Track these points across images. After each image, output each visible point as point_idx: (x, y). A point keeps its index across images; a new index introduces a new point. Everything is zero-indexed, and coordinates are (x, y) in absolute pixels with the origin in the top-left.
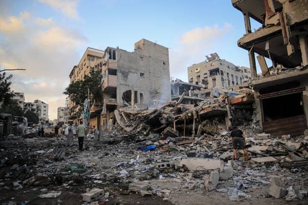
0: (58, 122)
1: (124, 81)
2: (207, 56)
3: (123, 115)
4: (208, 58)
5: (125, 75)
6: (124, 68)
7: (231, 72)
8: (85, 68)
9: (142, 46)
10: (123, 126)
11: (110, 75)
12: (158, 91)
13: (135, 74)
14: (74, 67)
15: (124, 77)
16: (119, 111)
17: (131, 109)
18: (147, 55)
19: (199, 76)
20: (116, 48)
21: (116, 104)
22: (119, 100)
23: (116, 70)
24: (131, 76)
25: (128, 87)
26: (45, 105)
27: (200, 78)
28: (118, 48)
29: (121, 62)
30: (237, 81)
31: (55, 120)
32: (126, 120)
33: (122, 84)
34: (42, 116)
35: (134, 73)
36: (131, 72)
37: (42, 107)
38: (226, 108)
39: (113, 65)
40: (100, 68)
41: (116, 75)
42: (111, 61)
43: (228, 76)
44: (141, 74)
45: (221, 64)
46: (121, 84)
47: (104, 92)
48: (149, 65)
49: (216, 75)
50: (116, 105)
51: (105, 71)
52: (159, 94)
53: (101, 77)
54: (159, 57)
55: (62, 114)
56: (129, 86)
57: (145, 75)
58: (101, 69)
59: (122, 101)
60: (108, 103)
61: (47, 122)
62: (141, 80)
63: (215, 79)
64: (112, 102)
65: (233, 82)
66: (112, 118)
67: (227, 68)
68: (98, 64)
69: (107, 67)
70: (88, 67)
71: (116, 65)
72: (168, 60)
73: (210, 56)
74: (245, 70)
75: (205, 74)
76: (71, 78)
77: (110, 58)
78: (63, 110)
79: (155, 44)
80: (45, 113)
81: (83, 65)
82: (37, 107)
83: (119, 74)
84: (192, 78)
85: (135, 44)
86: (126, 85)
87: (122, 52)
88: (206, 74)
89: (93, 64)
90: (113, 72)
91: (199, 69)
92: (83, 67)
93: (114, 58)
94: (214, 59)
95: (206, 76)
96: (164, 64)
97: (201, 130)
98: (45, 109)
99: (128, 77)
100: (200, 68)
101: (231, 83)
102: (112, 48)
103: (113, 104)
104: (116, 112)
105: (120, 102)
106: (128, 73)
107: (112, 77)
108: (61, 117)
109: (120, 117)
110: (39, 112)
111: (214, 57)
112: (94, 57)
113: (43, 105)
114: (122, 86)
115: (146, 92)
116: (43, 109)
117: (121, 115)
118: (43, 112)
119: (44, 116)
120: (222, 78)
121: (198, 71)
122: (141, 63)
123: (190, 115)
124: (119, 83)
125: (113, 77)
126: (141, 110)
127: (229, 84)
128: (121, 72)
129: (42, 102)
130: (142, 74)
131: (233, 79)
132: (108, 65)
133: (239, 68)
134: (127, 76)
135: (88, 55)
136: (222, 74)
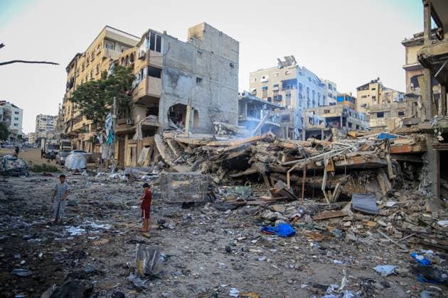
0: (36, 138)
1: (171, 89)
2: (279, 60)
3: (169, 143)
4: (280, 62)
5: (174, 79)
6: (174, 67)
7: (313, 87)
8: (98, 59)
9: (201, 35)
10: (170, 163)
11: (150, 77)
12: (220, 109)
13: (189, 79)
14: (77, 56)
15: (173, 82)
16: (162, 137)
17: (182, 135)
18: (208, 49)
19: (267, 88)
20: (162, 33)
21: (157, 125)
22: (163, 119)
23: (161, 70)
24: (182, 80)
25: (177, 98)
26: (17, 111)
27: (268, 91)
28: (165, 32)
29: (169, 56)
30: (319, 100)
31: (32, 134)
32: (175, 152)
33: (169, 94)
34: (12, 127)
35: (187, 76)
36: (183, 75)
37: (13, 113)
38: (386, 159)
39: (157, 60)
40: (130, 63)
41: (159, 77)
42: (154, 53)
43: (308, 92)
44: (197, 78)
45: (300, 73)
46: (166, 94)
47: (136, 103)
48: (210, 65)
49: (292, 88)
50: (157, 127)
51: (142, 70)
52: (221, 113)
53: (134, 78)
54: (225, 55)
55: (43, 124)
56: (178, 96)
57: (204, 82)
58: (133, 65)
59: (166, 121)
60: (145, 123)
61: (20, 137)
62: (197, 88)
63: (290, 95)
64: (151, 121)
65: (314, 103)
66: (147, 147)
67: (307, 80)
68: (127, 56)
69: (145, 63)
70: (104, 58)
71: (161, 61)
72: (238, 61)
73: (283, 60)
74: (330, 85)
75: (275, 86)
76: (68, 71)
77: (152, 48)
78: (45, 120)
79: (221, 34)
80: (16, 122)
81: (96, 53)
82: (4, 113)
83: (165, 76)
84: (255, 90)
85: (190, 29)
86: (175, 95)
87: (170, 40)
88: (277, 86)
89: (117, 54)
90: (155, 72)
91: (267, 77)
92: (96, 57)
93: (159, 50)
94: (290, 65)
95: (277, 88)
96: (231, 65)
97: (339, 190)
98: (16, 116)
99: (179, 82)
100: (269, 76)
101: (311, 103)
102: (156, 32)
103: (152, 124)
104: (157, 138)
105: (164, 122)
106: (178, 76)
107: (153, 80)
108: (41, 130)
109: (164, 147)
110: (8, 120)
111: (289, 61)
112: (115, 42)
113: (13, 110)
114: (168, 97)
115: (202, 108)
116: (13, 116)
117: (166, 143)
118: (13, 121)
119: (15, 128)
120: (300, 94)
121: (265, 80)
122: (199, 61)
123: (319, 164)
124: (163, 91)
125: (155, 79)
126: (204, 140)
127: (308, 104)
128: (168, 73)
129: (13, 106)
130: (199, 80)
131: (314, 98)
132: (149, 61)
133: (323, 82)
134: (177, 80)
135: (106, 39)
136: (301, 88)
